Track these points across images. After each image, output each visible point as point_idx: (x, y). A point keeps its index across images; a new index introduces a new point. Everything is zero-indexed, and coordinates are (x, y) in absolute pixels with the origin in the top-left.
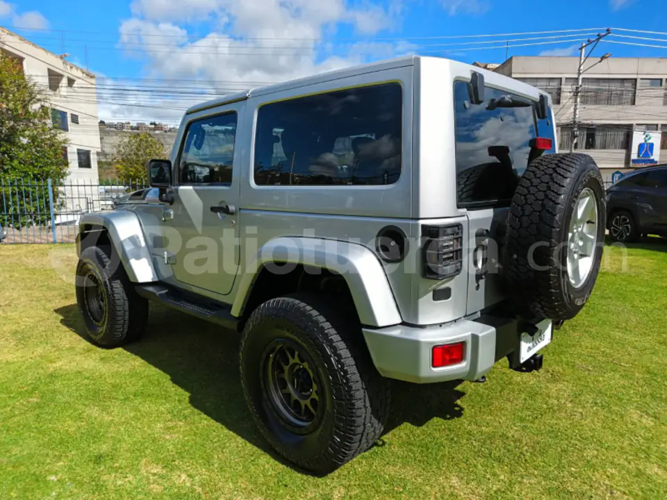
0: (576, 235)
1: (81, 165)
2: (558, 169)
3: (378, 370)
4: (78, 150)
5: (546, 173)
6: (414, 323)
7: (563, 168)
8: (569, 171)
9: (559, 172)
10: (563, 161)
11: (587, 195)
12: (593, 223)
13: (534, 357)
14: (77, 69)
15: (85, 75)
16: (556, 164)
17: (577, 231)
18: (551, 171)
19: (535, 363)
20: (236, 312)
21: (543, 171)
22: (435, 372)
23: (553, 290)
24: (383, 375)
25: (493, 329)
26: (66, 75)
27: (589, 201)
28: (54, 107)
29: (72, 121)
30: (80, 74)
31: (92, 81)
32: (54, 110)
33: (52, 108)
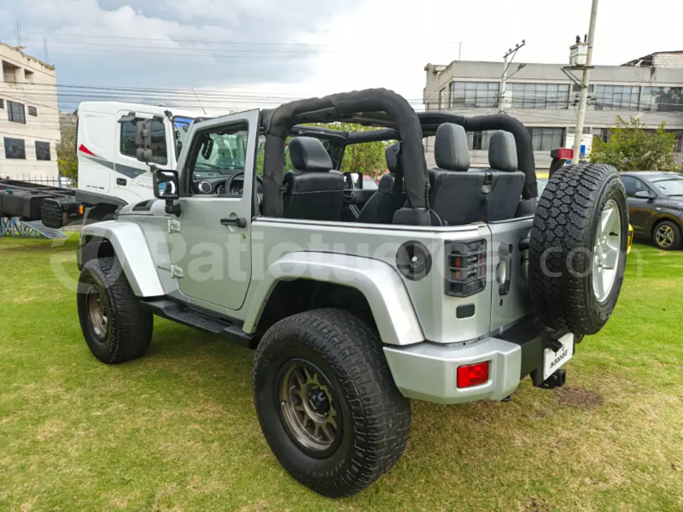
0: (600, 248)
1: (39, 158)
2: (582, 181)
3: (400, 389)
4: (36, 142)
5: (570, 186)
6: (437, 340)
7: (587, 180)
8: (594, 183)
9: (583, 184)
10: (586, 172)
11: (611, 207)
12: (616, 235)
13: (557, 373)
14: (35, 61)
15: (44, 67)
16: (580, 176)
17: (601, 244)
18: (574, 183)
19: (558, 379)
20: (248, 328)
21: (567, 183)
22: (460, 393)
23: (579, 306)
24: (405, 396)
25: (519, 347)
26: (23, 68)
27: (612, 213)
28: (10, 99)
29: (30, 114)
30: (38, 66)
31: (51, 72)
32: (10, 103)
33: (8, 101)
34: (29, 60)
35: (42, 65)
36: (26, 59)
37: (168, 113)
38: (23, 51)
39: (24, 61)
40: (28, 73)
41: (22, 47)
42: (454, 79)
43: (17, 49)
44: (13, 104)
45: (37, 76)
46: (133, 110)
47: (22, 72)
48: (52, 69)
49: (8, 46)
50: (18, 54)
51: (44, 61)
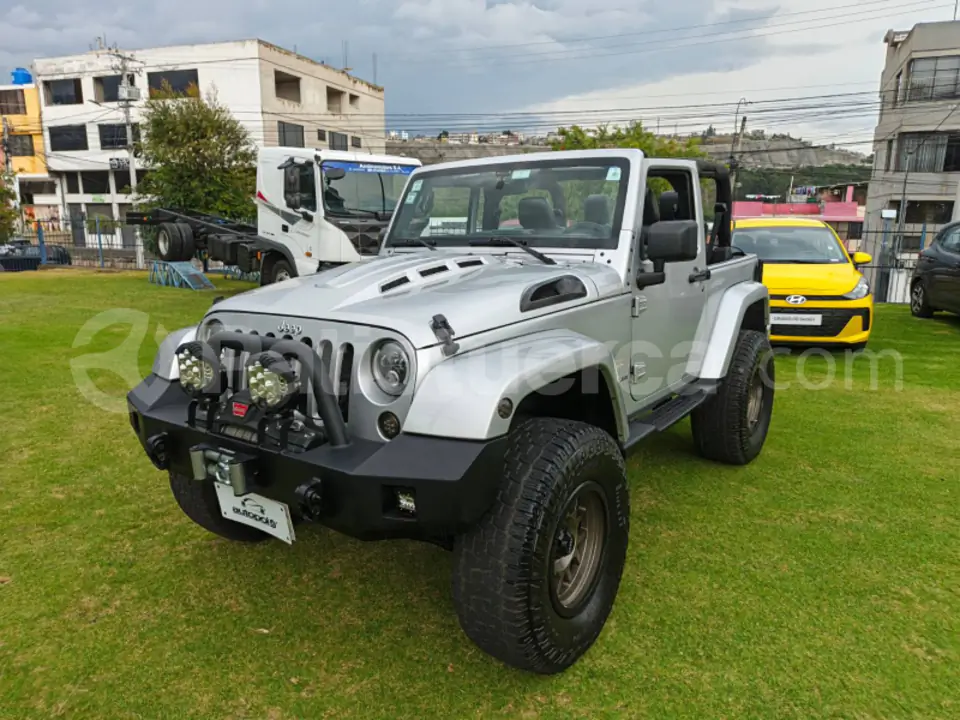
14: (362, 83)
15: (371, 89)
26: (348, 92)
28: (332, 130)
29: (353, 145)
30: (365, 89)
32: (332, 134)
33: (330, 132)
34: (355, 82)
35: (369, 86)
36: (351, 82)
37: (317, 158)
38: (349, 72)
39: (349, 83)
40: (353, 98)
41: (347, 69)
42: (914, 55)
43: (343, 72)
44: (335, 136)
45: (363, 100)
46: (292, 155)
47: (346, 98)
48: (381, 90)
49: (334, 69)
50: (344, 77)
51: (372, 82)
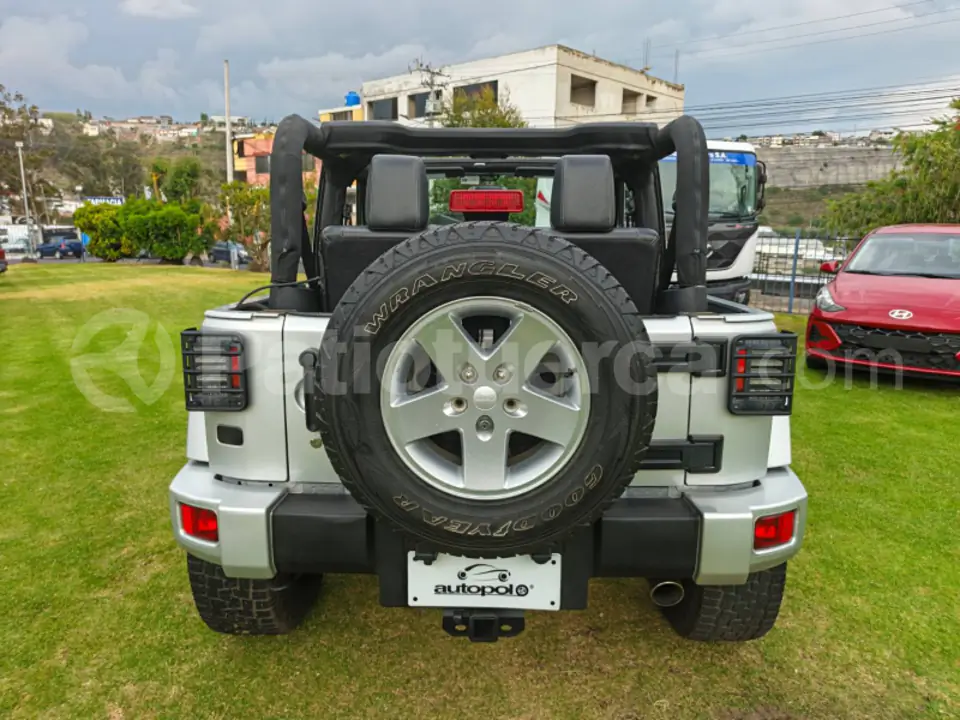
14: (661, 82)
15: (671, 89)
26: (645, 93)
30: (663, 88)
31: (680, 94)
34: (654, 82)
35: (669, 86)
36: (650, 83)
38: (649, 72)
39: (647, 84)
40: (650, 99)
41: (647, 69)
43: (642, 72)
45: (661, 102)
47: (643, 100)
48: (681, 90)
49: (631, 70)
50: (643, 77)
51: (671, 82)
